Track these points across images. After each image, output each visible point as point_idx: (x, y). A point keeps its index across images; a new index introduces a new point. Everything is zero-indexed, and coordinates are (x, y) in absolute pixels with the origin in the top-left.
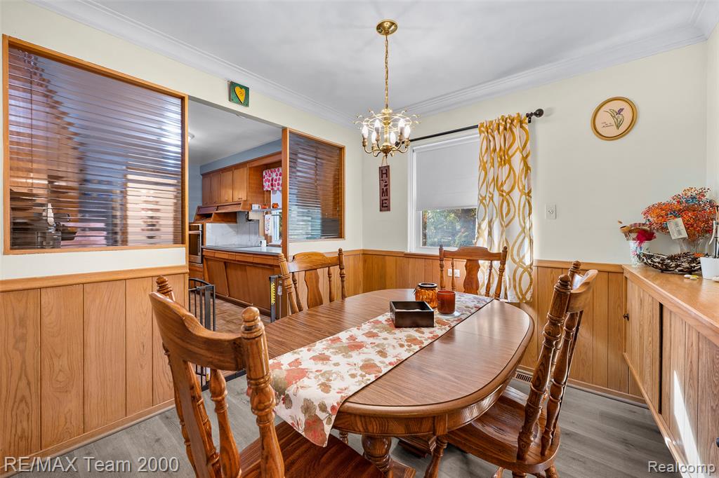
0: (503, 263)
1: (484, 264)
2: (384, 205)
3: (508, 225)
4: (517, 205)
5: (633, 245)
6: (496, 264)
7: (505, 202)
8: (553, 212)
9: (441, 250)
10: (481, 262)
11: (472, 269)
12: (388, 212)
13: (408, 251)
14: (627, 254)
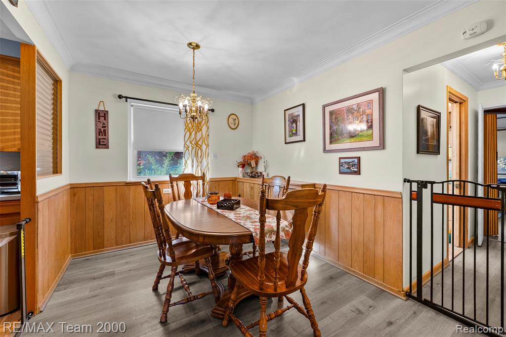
0: (204, 181)
1: (194, 182)
2: (101, 143)
3: (201, 162)
4: (204, 152)
5: (240, 169)
6: (201, 182)
7: (199, 150)
8: (215, 156)
9: (170, 176)
10: (191, 182)
11: (188, 186)
12: (107, 149)
13: (128, 181)
14: (238, 173)
